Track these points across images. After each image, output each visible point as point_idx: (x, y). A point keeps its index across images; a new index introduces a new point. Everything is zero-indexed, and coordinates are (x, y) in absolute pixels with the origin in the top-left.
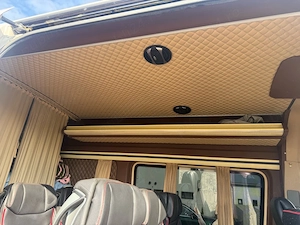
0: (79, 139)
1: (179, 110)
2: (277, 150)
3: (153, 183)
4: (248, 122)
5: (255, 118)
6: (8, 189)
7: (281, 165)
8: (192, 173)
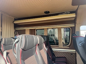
0: (19, 24)
1: (46, 12)
2: (74, 21)
3: (43, 34)
4: (66, 14)
5: (68, 12)
6: (2, 39)
7: (75, 25)
8: (52, 30)
